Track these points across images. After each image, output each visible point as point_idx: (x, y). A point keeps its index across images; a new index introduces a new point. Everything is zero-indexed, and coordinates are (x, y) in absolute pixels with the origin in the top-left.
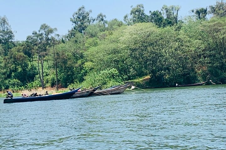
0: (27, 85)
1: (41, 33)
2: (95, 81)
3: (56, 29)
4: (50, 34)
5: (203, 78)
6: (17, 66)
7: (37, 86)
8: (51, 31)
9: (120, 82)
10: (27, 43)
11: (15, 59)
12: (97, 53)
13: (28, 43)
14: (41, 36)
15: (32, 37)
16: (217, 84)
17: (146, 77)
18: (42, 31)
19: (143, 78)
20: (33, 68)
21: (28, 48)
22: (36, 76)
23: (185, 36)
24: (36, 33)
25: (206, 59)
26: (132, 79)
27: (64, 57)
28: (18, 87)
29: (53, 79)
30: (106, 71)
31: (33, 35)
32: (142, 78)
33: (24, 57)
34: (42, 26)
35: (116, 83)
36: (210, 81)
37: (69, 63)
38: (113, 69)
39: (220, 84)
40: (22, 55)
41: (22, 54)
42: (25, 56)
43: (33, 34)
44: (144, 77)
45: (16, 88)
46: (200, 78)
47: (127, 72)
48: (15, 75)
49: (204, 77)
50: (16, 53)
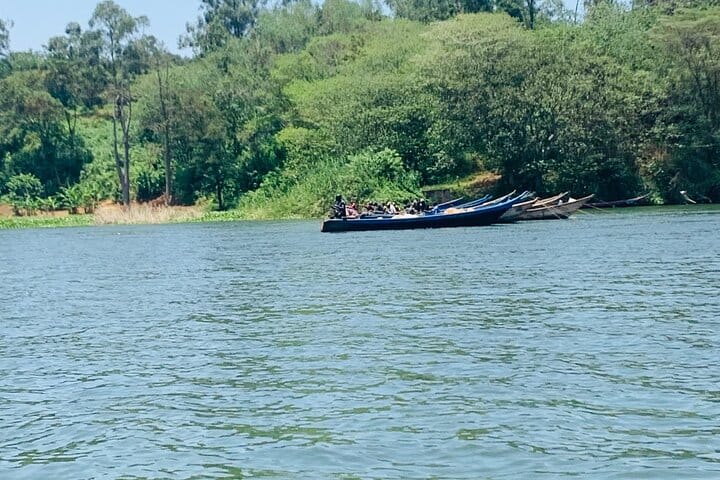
0: (64, 194)
1: (95, 29)
2: (334, 184)
3: (144, 20)
4: (126, 33)
5: (658, 183)
6: (28, 132)
7: (95, 198)
8: (128, 26)
9: (411, 188)
10: (58, 61)
11: (21, 109)
12: (336, 100)
13: (61, 61)
14: (96, 38)
15: (65, 42)
16: (699, 202)
17: (479, 178)
18: (101, 26)
19: (470, 180)
20: (73, 140)
21: (61, 76)
22: (87, 165)
23: (605, 58)
24: (79, 30)
25: (670, 127)
26: (435, 182)
27: (197, 111)
28: (35, 200)
29: (145, 178)
30: (366, 156)
31: (68, 36)
32: (465, 181)
33: (50, 103)
34: (101, 7)
35: (401, 193)
36: (682, 192)
37: (211, 127)
38: (387, 150)
39: (707, 202)
40: (45, 98)
41: (46, 95)
42: (53, 100)
43: (68, 32)
44: (470, 177)
45: (28, 201)
46: (648, 184)
47: (417, 161)
48: (13, 159)
49: (662, 182)
50: (26, 90)
